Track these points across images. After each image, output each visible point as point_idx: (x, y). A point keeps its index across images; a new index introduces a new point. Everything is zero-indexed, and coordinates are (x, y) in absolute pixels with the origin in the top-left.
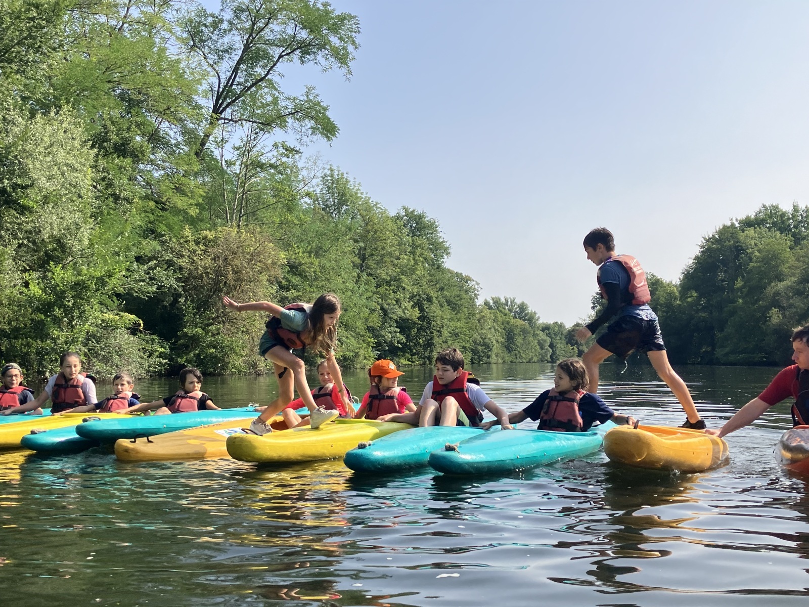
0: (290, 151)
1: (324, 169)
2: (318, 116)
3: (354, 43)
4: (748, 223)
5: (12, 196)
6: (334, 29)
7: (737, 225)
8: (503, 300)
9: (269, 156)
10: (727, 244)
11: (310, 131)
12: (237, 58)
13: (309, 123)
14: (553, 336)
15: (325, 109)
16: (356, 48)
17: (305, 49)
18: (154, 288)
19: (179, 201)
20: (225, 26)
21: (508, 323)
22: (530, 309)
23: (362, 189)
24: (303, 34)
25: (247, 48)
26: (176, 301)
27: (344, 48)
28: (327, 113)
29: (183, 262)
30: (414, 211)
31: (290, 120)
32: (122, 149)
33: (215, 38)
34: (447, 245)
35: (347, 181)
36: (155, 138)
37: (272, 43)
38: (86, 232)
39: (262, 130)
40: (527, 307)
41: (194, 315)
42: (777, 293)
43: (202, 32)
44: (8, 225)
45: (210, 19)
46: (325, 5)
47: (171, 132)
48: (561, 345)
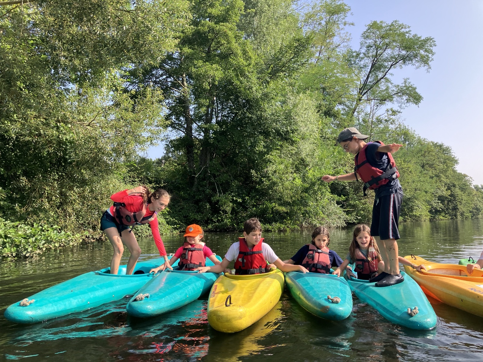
0: (394, 113)
2: (410, 93)
3: (432, 52)
6: (422, 46)
9: (384, 117)
11: (406, 101)
12: (369, 70)
13: (405, 97)
15: (415, 89)
16: (433, 55)
17: (405, 59)
20: (362, 55)
23: (416, 133)
24: (404, 52)
25: (373, 65)
27: (427, 56)
31: (395, 96)
34: (457, 158)
39: (380, 104)
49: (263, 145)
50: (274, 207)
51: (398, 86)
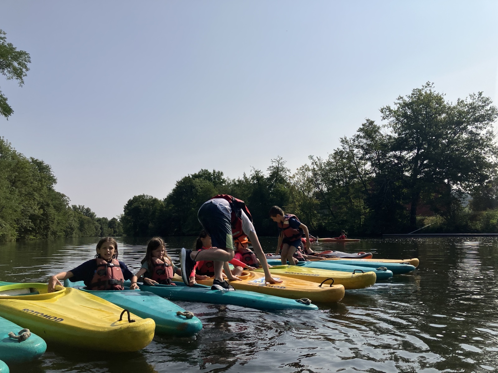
3: (26, 67)
4: (195, 176)
7: (191, 177)
8: (78, 207)
10: (187, 184)
14: (102, 224)
21: (81, 218)
22: (92, 211)
23: (12, 146)
27: (21, 69)
30: (37, 160)
34: (55, 178)
35: (3, 141)
40: (90, 210)
46: (10, 45)
48: (106, 228)
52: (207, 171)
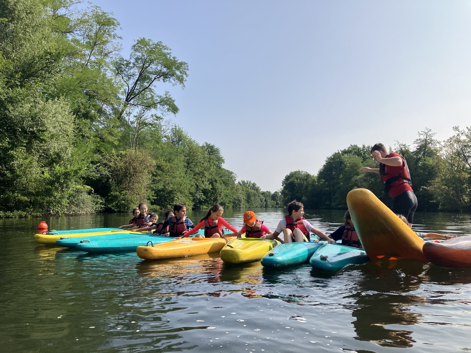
0: (158, 118)
1: (172, 126)
2: (170, 104)
3: (186, 74)
4: (345, 152)
5: (37, 135)
6: (178, 68)
7: (341, 153)
8: (246, 182)
9: (149, 120)
10: (336, 160)
11: (167, 110)
12: (136, 79)
13: (166, 107)
14: (266, 197)
15: (174, 101)
16: (187, 76)
17: (165, 76)
18: (99, 175)
19: (110, 139)
20: (131, 65)
21: (248, 191)
22: (257, 185)
23: (188, 135)
24: (165, 70)
25: (140, 75)
26: (108, 181)
27: (182, 76)
28: (174, 103)
29: (112, 164)
30: (210, 144)
31: (158, 105)
32: (86, 116)
33: (127, 70)
34: (223, 158)
35: (182, 131)
36: (100, 111)
37: (151, 73)
38: (70, 151)
39: (146, 109)
40: (256, 185)
41: (116, 187)
42: (357, 180)
43: (121, 67)
44: (35, 147)
45: (125, 62)
46: (174, 58)
47: (107, 109)
48: (269, 201)
49: (8, 142)
50: (16, 197)
51: (161, 96)
52: (356, 146)
